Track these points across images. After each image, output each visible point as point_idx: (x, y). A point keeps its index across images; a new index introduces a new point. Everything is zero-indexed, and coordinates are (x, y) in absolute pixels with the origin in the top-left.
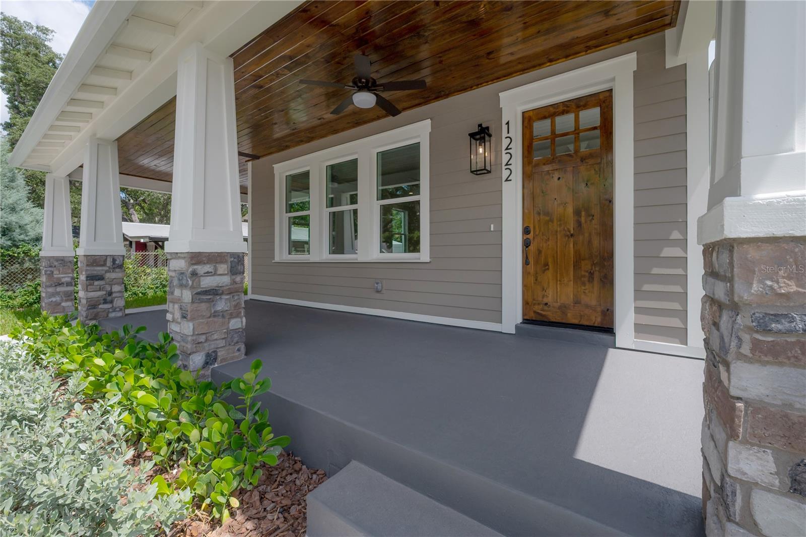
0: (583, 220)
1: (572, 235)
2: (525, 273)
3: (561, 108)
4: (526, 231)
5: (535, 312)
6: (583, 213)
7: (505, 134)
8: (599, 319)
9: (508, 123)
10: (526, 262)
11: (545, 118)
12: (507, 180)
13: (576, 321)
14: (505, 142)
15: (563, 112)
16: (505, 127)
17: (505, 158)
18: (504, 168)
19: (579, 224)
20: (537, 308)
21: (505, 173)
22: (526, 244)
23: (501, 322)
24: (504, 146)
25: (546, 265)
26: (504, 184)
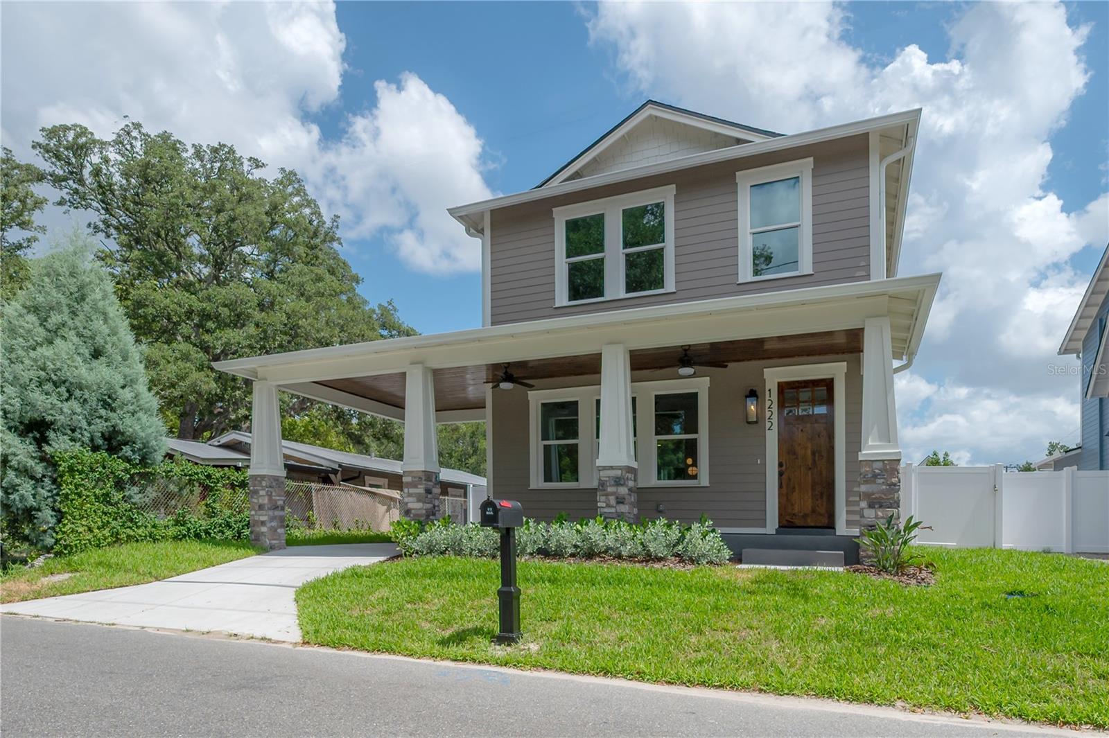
0: (817, 458)
1: (810, 468)
2: (780, 495)
3: (803, 385)
4: (780, 465)
5: (787, 520)
6: (817, 455)
7: (767, 397)
8: (826, 521)
9: (770, 390)
10: (780, 486)
11: (792, 388)
12: (769, 429)
13: (812, 524)
14: (768, 403)
15: (805, 387)
16: (767, 393)
17: (768, 414)
18: (767, 421)
19: (814, 461)
20: (788, 518)
21: (768, 425)
22: (781, 474)
23: (765, 527)
24: (767, 406)
25: (794, 488)
26: (767, 432)
